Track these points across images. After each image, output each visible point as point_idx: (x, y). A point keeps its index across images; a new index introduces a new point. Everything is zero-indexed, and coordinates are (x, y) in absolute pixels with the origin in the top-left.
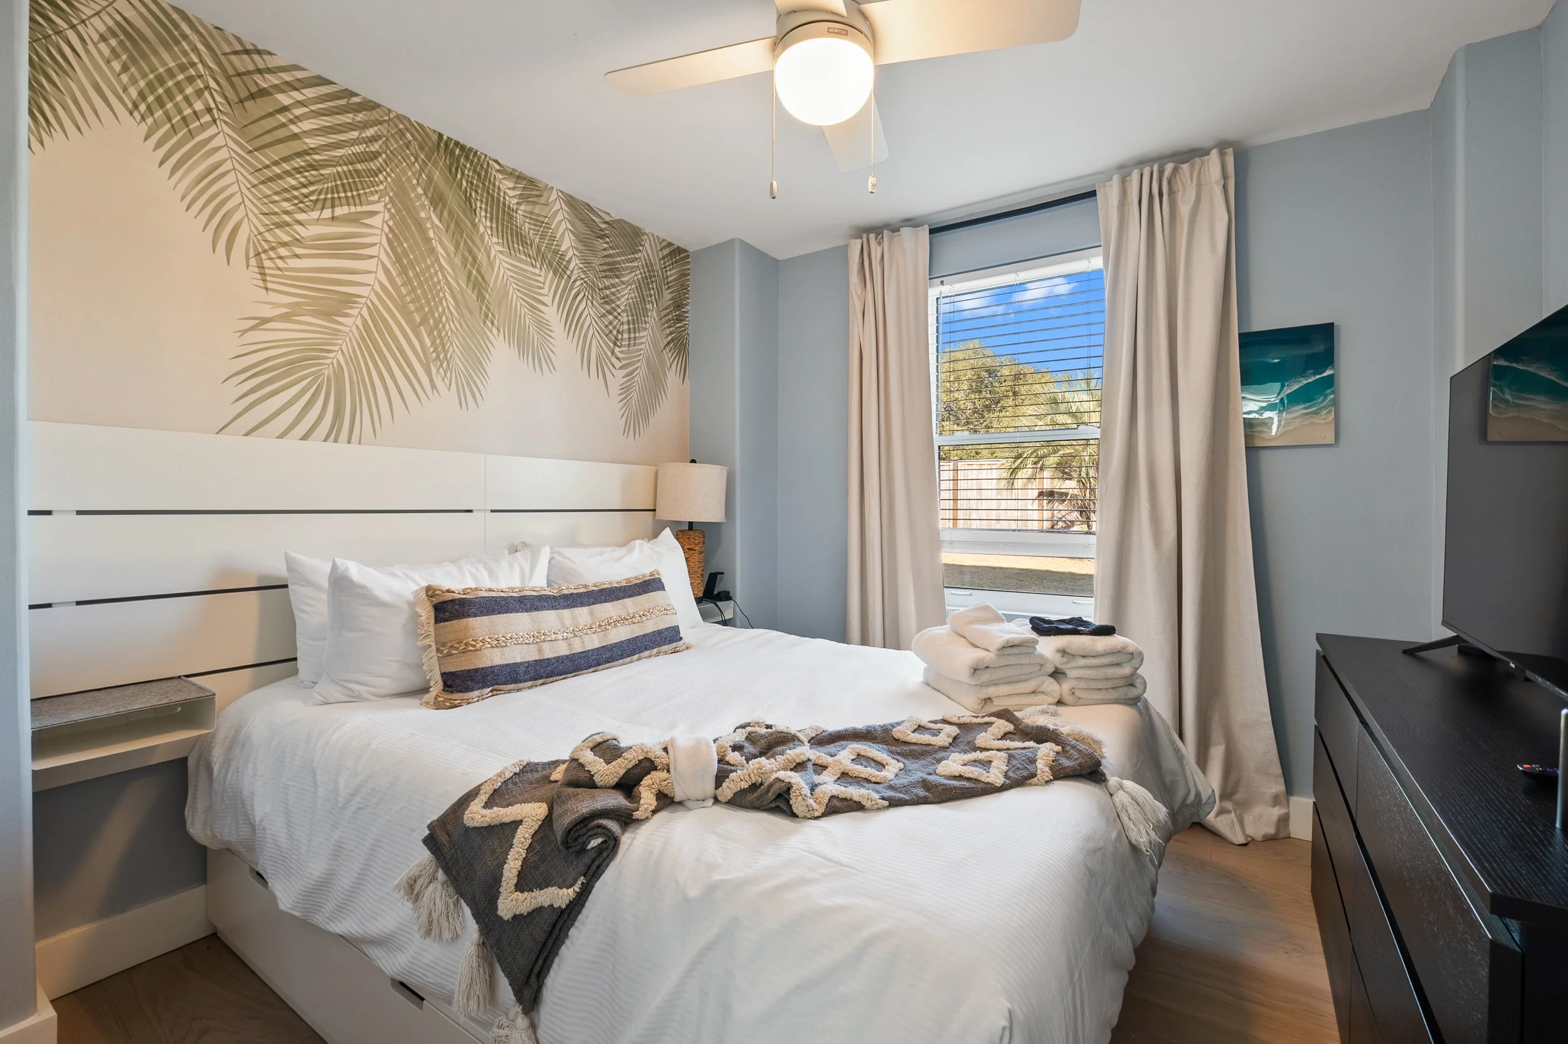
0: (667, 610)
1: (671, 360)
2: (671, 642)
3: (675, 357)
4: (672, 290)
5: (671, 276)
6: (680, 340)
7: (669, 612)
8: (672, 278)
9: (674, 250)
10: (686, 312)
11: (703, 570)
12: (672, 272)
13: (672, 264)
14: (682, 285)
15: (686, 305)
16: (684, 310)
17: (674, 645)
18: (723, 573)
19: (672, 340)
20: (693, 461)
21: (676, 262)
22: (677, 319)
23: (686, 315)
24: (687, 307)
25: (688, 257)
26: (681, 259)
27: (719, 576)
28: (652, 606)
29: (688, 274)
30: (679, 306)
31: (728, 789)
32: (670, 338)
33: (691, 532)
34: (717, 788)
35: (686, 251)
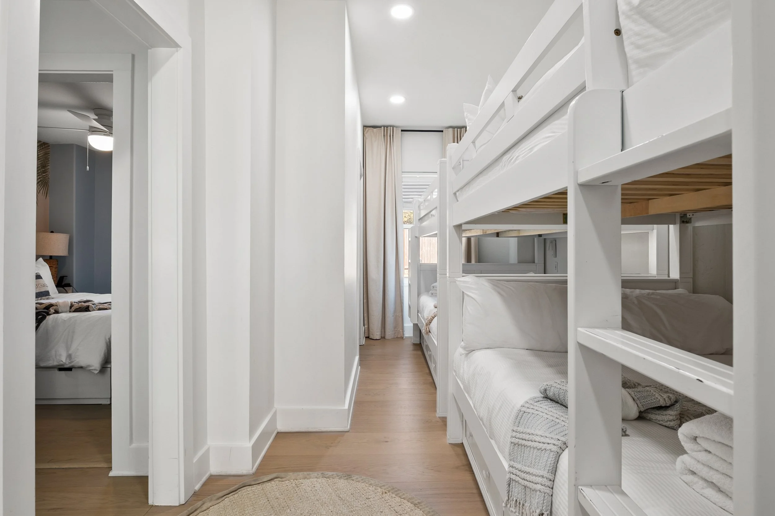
0: (44, 285)
1: (40, 189)
2: (46, 296)
3: (42, 187)
4: (41, 160)
5: (40, 154)
6: (44, 181)
7: (45, 286)
8: (40, 155)
9: (42, 144)
10: (48, 169)
11: (57, 275)
12: (41, 153)
13: (41, 149)
14: (46, 158)
15: (48, 166)
16: (47, 168)
17: (47, 297)
18: (67, 276)
19: (41, 181)
20: (52, 232)
21: (43, 149)
22: (43, 172)
23: (48, 170)
24: (48, 167)
25: (49, 146)
26: (45, 147)
27: (65, 277)
28: (38, 284)
29: (49, 153)
30: (44, 167)
31: (73, 309)
32: (39, 180)
33: (51, 260)
34: (70, 309)
35: (47, 144)
